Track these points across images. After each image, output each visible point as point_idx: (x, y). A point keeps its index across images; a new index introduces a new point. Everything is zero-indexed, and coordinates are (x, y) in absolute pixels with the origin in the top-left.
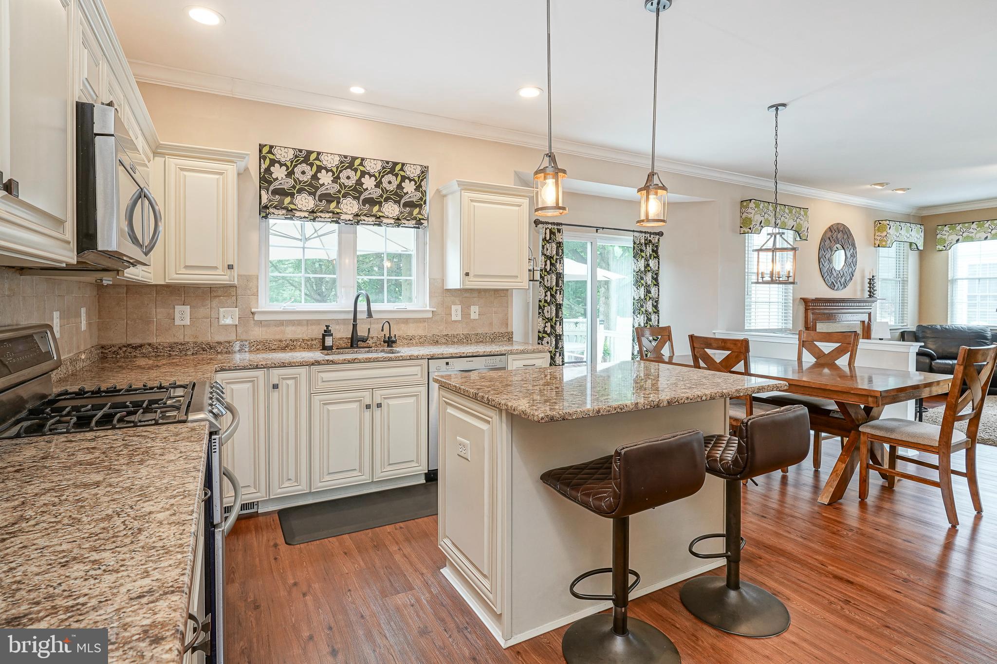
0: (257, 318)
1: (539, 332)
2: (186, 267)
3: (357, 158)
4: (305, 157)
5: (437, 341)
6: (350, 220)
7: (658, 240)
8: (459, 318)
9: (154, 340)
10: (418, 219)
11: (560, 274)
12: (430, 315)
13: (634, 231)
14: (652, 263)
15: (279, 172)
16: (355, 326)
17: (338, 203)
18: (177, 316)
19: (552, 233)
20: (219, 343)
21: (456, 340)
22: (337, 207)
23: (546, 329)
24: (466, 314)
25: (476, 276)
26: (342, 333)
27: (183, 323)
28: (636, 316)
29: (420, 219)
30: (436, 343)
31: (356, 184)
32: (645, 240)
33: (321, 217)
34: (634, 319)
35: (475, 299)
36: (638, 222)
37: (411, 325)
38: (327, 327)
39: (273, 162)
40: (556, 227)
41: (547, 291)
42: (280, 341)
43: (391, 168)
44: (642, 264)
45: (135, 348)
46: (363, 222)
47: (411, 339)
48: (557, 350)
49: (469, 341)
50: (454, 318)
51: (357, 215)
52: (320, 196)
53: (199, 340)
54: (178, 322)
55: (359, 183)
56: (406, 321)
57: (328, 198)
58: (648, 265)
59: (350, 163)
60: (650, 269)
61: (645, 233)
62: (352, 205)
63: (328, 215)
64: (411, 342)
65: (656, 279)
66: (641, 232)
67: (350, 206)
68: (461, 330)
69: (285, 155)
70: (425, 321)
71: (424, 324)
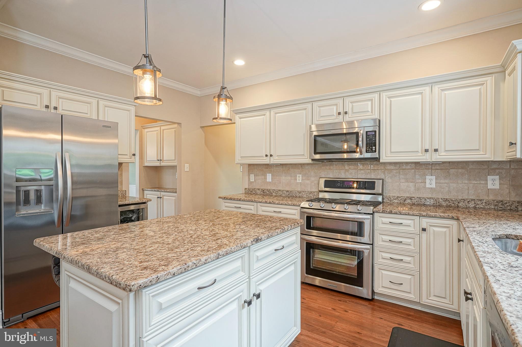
2: (509, 147)
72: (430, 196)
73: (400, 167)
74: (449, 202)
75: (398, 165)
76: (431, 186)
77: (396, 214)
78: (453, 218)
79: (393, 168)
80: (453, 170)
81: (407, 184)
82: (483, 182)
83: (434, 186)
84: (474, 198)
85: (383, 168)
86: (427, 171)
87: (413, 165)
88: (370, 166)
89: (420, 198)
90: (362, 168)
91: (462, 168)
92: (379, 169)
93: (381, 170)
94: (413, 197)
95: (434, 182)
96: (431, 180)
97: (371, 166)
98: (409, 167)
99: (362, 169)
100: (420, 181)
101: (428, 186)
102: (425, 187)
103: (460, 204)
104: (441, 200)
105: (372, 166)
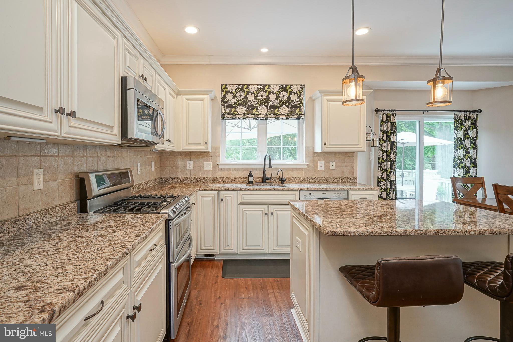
0: (220, 167)
1: (379, 178)
2: (189, 144)
3: (266, 85)
4: (241, 88)
5: (309, 181)
6: (262, 118)
7: (477, 116)
8: (323, 169)
9: (179, 176)
10: (299, 114)
11: (394, 142)
12: (306, 167)
13: (454, 111)
14: (471, 133)
15: (229, 97)
16: (264, 172)
17: (257, 109)
18: (188, 165)
19: (387, 116)
20: (204, 178)
21: (320, 181)
22: (257, 112)
23: (383, 176)
24: (327, 167)
25: (330, 144)
26: (258, 175)
27: (190, 169)
28: (456, 169)
29: (300, 114)
30: (309, 182)
31: (266, 99)
32: (465, 117)
33: (248, 117)
34: (454, 171)
35: (333, 158)
36: (428, 104)
37: (295, 172)
38: (251, 172)
39: (227, 92)
40: (390, 113)
41: (384, 153)
42: (230, 178)
43: (284, 88)
44: (461, 133)
45: (172, 179)
46: (269, 118)
47: (294, 180)
48: (391, 190)
49: (329, 182)
50: (319, 169)
51: (266, 115)
52: (248, 106)
53: (196, 177)
54: (188, 168)
55: (268, 98)
56: (292, 170)
57: (252, 107)
58: (467, 134)
59: (262, 88)
60: (468, 137)
61: (465, 111)
62: (264, 110)
63: (252, 116)
64: (295, 181)
65: (474, 144)
66: (461, 111)
67: (263, 110)
68: (324, 176)
69: (232, 88)
70: (302, 170)
71: (302, 172)
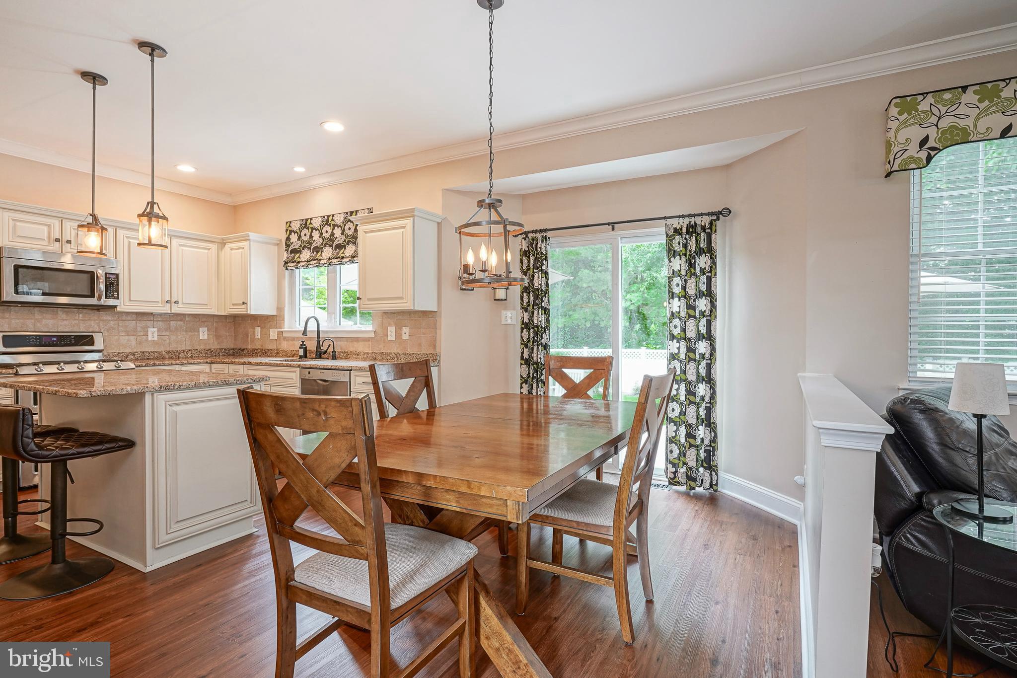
0: (284, 335)
2: (233, 304)
3: (330, 216)
4: (306, 224)
5: (375, 358)
6: (325, 264)
8: (393, 339)
9: (249, 347)
12: (373, 335)
13: (666, 218)
15: (294, 238)
17: (321, 252)
18: (256, 333)
20: (268, 350)
21: (389, 358)
22: (321, 255)
24: (398, 335)
27: (258, 337)
33: (311, 264)
35: (406, 320)
37: (361, 343)
38: (303, 342)
39: (291, 232)
42: (292, 351)
43: (350, 217)
45: (242, 350)
46: (332, 263)
47: (358, 355)
49: (399, 360)
50: (389, 339)
51: (330, 259)
52: (313, 249)
53: (263, 348)
54: (256, 337)
55: (332, 234)
56: (357, 340)
57: (316, 249)
59: (327, 221)
63: (313, 262)
64: (358, 357)
67: (328, 252)
68: (393, 350)
69: (296, 226)
70: (369, 340)
71: (369, 343)
72: (152, 350)
73: (118, 318)
74: (171, 354)
75: (117, 316)
76: (153, 339)
77: (160, 365)
78: (207, 362)
79: (110, 319)
80: (174, 322)
81: (127, 338)
82: (196, 334)
83: (156, 338)
84: (190, 349)
85: (96, 318)
86: (150, 323)
87: (134, 316)
88: (77, 314)
89: (143, 352)
90: (65, 318)
91: (181, 320)
92: (92, 320)
93: (94, 320)
94: (136, 352)
95: (156, 334)
96: (153, 332)
97: (79, 315)
98: (129, 318)
99: (66, 320)
100: (142, 333)
101: (150, 338)
102: (147, 340)
103: (181, 355)
104: (164, 353)
105: (81, 315)
